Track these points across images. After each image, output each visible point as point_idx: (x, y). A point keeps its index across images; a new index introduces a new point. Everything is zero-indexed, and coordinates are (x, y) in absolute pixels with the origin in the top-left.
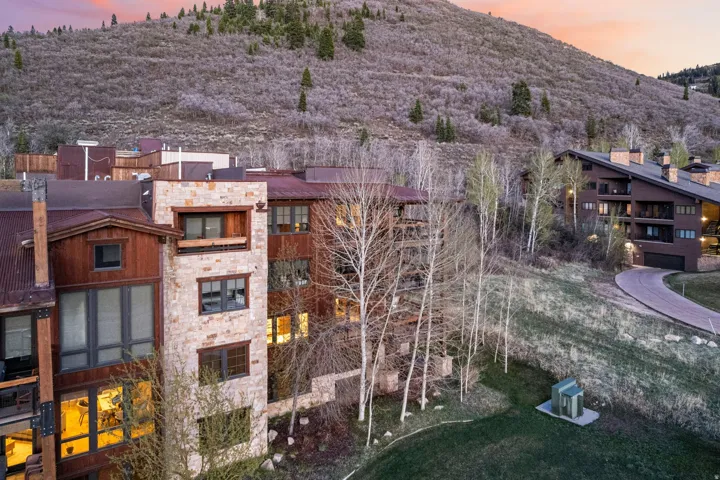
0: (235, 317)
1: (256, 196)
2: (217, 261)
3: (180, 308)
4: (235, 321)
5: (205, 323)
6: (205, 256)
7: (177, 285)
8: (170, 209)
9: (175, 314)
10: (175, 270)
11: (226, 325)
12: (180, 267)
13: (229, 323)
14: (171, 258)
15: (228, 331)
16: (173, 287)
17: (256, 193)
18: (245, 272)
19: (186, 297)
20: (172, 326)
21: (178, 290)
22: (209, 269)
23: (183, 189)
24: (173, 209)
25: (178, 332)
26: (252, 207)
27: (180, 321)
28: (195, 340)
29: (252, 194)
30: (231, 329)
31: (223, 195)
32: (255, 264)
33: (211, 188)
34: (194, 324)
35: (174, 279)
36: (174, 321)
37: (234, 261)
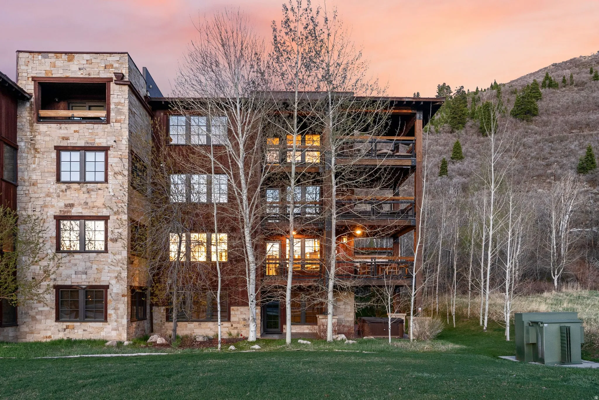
0: (92, 190)
1: (116, 68)
2: (75, 131)
3: (38, 173)
4: (93, 194)
5: (62, 191)
6: (63, 126)
7: (36, 150)
8: (30, 79)
9: (34, 177)
10: (35, 136)
11: (84, 197)
12: (39, 134)
13: (86, 195)
14: (31, 125)
15: (86, 203)
16: (33, 152)
17: (116, 65)
18: (104, 145)
19: (44, 163)
20: (31, 189)
21: (38, 155)
22: (67, 139)
23: (43, 60)
24: (34, 79)
25: (37, 195)
26: (110, 80)
27: (39, 185)
28: (53, 206)
29: (112, 66)
30: (89, 201)
31: (82, 67)
32: (114, 138)
33: (70, 60)
34: (51, 191)
35: (34, 144)
36: (33, 185)
37: (92, 134)
